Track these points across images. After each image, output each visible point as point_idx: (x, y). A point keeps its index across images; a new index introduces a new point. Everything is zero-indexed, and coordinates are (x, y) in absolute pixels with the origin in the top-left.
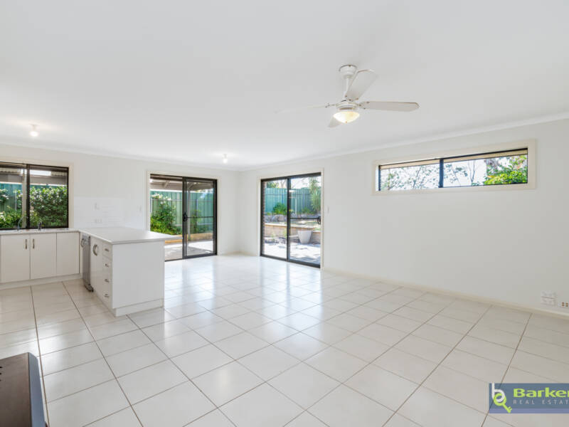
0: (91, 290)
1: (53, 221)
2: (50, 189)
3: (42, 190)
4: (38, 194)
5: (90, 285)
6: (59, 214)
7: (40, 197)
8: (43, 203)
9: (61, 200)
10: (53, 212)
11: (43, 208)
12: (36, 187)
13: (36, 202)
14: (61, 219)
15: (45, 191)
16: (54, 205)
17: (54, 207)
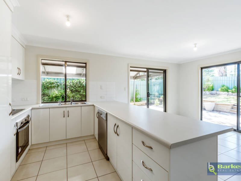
0: (108, 159)
1: (76, 95)
2: (75, 80)
3: (72, 80)
4: (71, 83)
5: (107, 154)
6: (78, 92)
7: (72, 84)
8: (72, 87)
9: (79, 85)
10: (76, 91)
11: (72, 89)
12: (70, 79)
13: (70, 86)
14: (79, 94)
15: (74, 81)
16: (76, 87)
17: (77, 88)
